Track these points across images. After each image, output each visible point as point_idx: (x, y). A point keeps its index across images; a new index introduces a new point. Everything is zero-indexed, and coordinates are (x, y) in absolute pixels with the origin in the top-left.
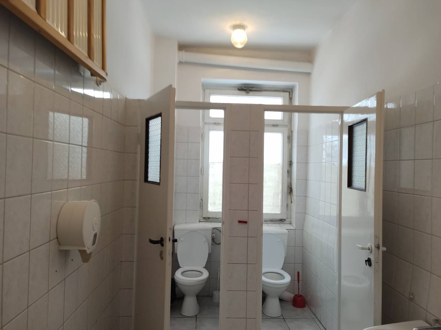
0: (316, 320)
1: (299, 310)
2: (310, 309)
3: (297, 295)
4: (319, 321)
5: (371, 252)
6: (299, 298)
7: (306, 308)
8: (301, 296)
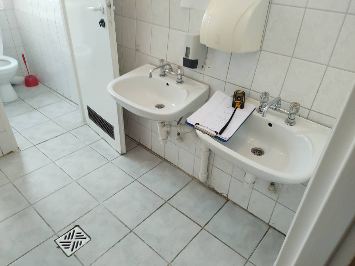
0: (52, 92)
1: (34, 89)
2: (44, 85)
3: (27, 76)
4: (56, 92)
5: (103, 13)
6: (31, 79)
7: (40, 85)
8: (32, 76)
